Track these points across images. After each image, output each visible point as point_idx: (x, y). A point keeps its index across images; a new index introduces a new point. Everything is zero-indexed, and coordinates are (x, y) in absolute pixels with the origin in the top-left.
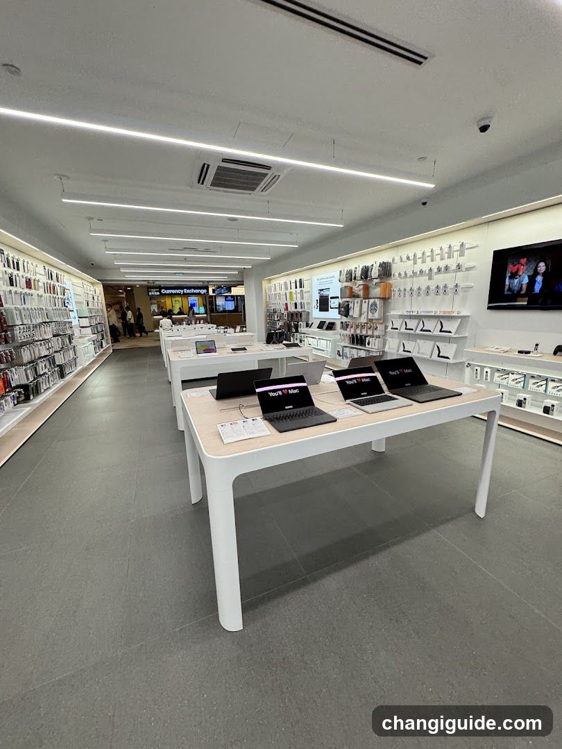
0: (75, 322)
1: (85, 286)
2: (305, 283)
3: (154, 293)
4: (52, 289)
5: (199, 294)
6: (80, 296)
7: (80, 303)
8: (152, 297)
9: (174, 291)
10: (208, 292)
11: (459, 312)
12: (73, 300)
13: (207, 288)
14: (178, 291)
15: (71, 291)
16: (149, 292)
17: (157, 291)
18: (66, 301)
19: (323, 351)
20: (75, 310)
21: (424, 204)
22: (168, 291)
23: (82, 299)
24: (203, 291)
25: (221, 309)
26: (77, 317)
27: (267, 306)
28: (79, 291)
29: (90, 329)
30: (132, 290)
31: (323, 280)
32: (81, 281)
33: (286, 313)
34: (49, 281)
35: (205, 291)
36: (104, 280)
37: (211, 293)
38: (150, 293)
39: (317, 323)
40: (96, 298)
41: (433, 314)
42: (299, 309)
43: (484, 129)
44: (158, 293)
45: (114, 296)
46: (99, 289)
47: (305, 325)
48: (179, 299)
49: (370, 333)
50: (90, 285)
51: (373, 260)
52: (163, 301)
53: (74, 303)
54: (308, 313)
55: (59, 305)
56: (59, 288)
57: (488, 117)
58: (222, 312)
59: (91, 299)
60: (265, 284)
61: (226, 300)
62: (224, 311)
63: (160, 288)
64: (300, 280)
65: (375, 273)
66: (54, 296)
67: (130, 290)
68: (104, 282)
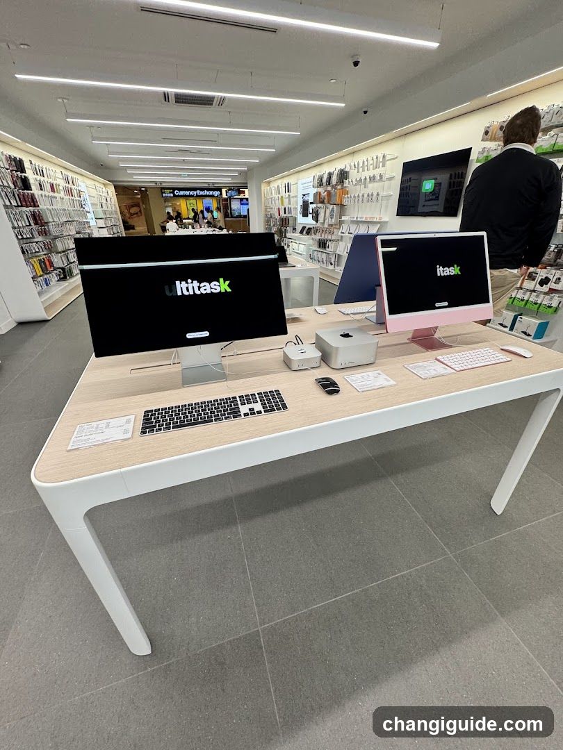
0: (92, 223)
1: (97, 188)
2: (293, 188)
3: (168, 194)
4: (69, 192)
5: (212, 196)
6: (94, 197)
7: (96, 205)
8: (166, 199)
9: (187, 193)
10: (221, 194)
11: (380, 219)
12: (89, 202)
13: (220, 190)
14: (191, 193)
15: (86, 192)
16: (162, 193)
17: (170, 193)
18: (83, 203)
19: (301, 254)
20: (92, 212)
21: (365, 112)
22: (181, 193)
23: (96, 201)
24: (217, 193)
25: (237, 214)
26: (94, 218)
27: (266, 209)
28: (94, 193)
29: (106, 230)
30: (146, 191)
31: (306, 185)
32: (93, 182)
33: (278, 219)
34: (67, 185)
35: (218, 193)
36: (115, 181)
37: (224, 196)
38: (164, 195)
39: (299, 228)
40: (109, 199)
41: (364, 219)
42: (287, 215)
43: (356, 64)
44: (172, 195)
45: (131, 197)
46: (111, 190)
47: (292, 231)
48: (194, 201)
49: (330, 238)
50: (102, 186)
51: (335, 167)
52: (178, 204)
53: (90, 205)
54: (295, 218)
55: (78, 207)
56: (75, 191)
57: (357, 55)
58: (237, 217)
59: (104, 201)
60: (264, 188)
61: (241, 204)
62: (240, 216)
63: (174, 189)
64: (288, 183)
65: (334, 179)
66: (73, 198)
67: (144, 192)
68: (115, 183)
